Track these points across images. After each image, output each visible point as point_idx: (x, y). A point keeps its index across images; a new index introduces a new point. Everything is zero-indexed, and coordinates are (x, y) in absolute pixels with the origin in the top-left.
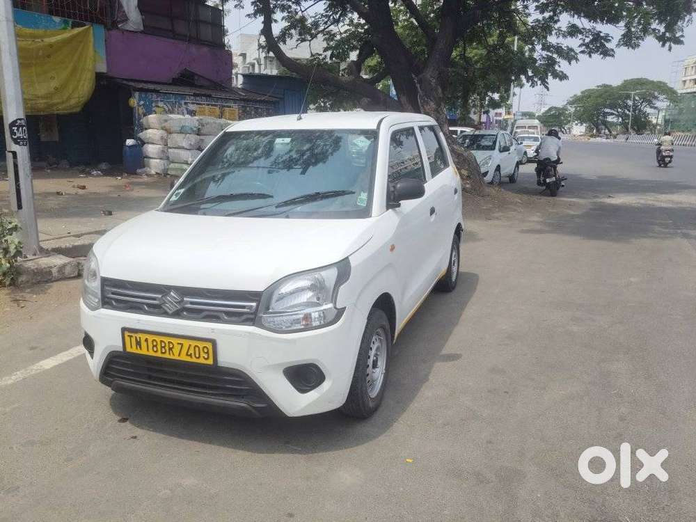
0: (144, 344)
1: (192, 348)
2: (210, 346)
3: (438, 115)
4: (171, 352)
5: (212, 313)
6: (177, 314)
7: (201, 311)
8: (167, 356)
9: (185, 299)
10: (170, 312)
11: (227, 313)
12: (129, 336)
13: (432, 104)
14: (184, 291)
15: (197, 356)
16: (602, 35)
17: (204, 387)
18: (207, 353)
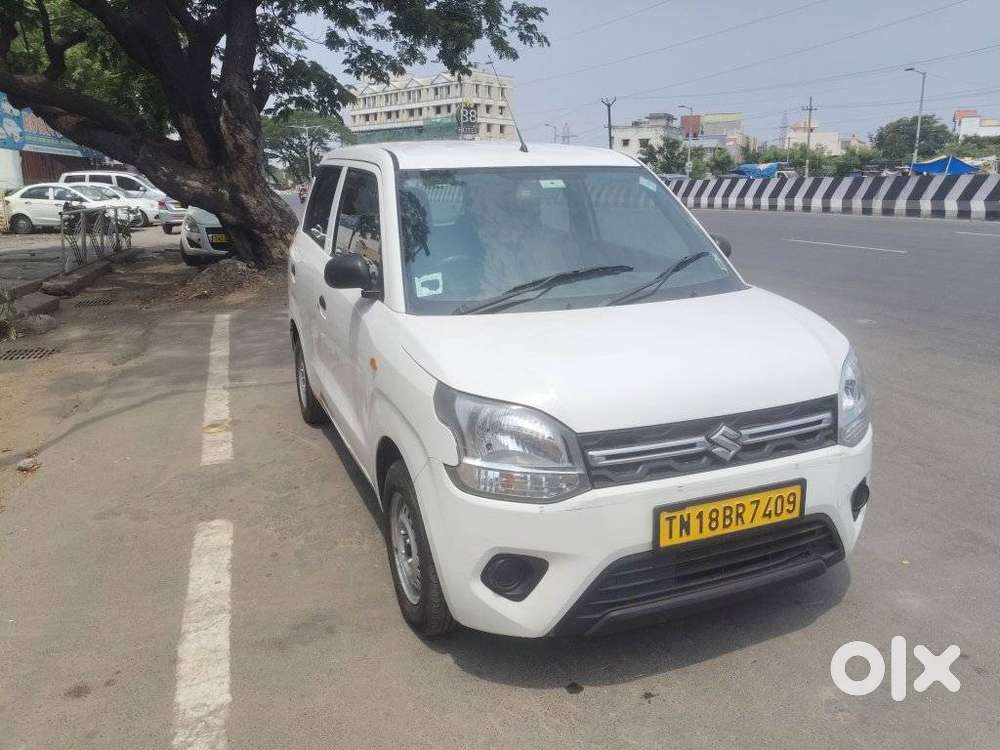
0: (694, 524)
1: (772, 503)
2: (797, 490)
3: (256, 150)
4: (740, 520)
5: (782, 443)
6: (736, 461)
7: (762, 445)
8: (733, 529)
9: (742, 432)
10: (728, 459)
11: (800, 437)
12: (667, 519)
13: (248, 132)
14: (738, 421)
15: (779, 512)
16: (373, 51)
17: (765, 559)
18: (794, 503)
